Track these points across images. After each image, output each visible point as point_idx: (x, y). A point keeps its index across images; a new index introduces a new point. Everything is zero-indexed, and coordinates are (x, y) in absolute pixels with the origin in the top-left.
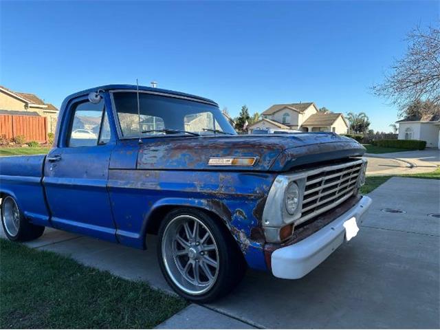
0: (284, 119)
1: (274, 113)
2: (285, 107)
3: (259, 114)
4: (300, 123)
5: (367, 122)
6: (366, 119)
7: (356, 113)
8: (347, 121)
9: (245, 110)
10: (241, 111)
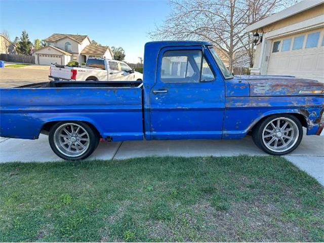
0: (66, 47)
1: (57, 41)
2: (66, 37)
3: (40, 40)
4: (80, 52)
5: (123, 55)
6: (123, 52)
7: (117, 47)
8: (112, 53)
9: (25, 36)
10: (22, 36)
